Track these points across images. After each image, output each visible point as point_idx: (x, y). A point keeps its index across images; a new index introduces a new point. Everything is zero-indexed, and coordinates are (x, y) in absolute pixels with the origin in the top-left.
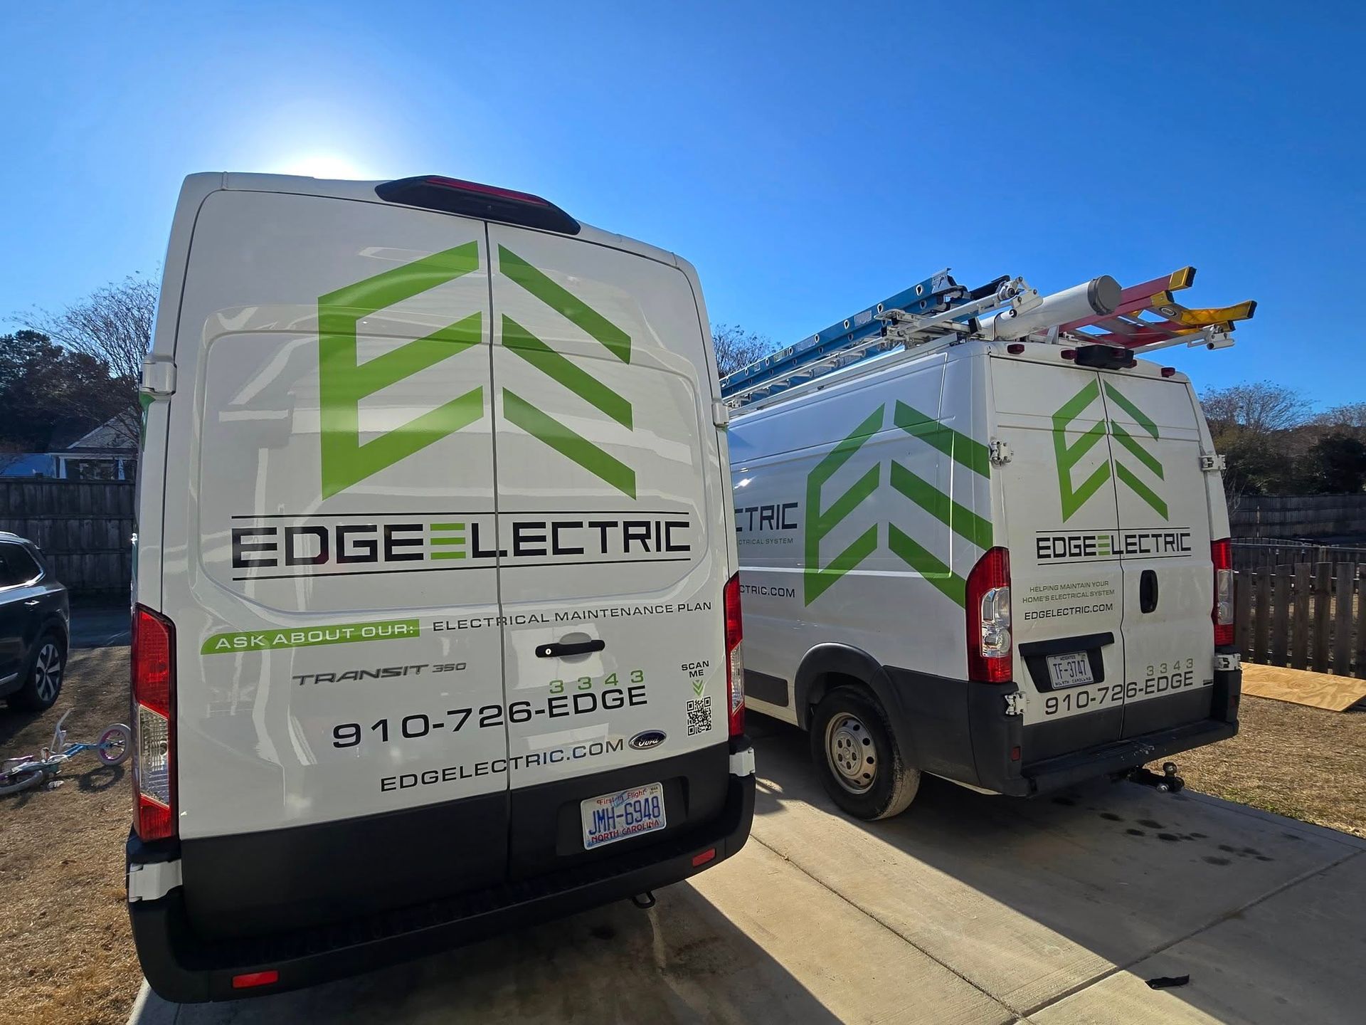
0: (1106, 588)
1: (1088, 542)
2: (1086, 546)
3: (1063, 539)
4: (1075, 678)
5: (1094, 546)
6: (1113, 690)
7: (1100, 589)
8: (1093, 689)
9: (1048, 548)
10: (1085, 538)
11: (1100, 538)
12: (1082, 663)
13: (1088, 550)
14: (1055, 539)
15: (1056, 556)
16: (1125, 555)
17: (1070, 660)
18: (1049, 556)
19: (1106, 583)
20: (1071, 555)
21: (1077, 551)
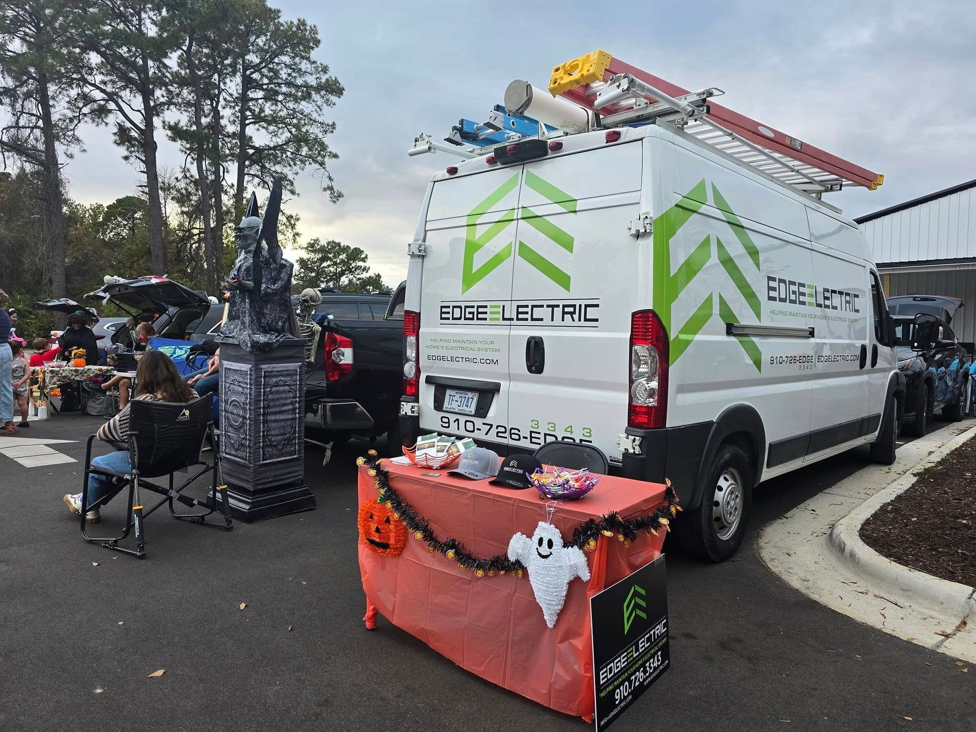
0: (491, 346)
1: (480, 310)
2: (478, 313)
3: (460, 307)
4: (461, 408)
5: (486, 313)
6: (497, 428)
7: (486, 346)
8: (478, 422)
9: (448, 313)
10: (478, 307)
11: (491, 307)
12: (470, 400)
13: (480, 316)
14: (454, 307)
15: (453, 319)
16: (515, 322)
17: (463, 396)
18: (448, 319)
19: (492, 343)
20: (466, 319)
21: (471, 316)
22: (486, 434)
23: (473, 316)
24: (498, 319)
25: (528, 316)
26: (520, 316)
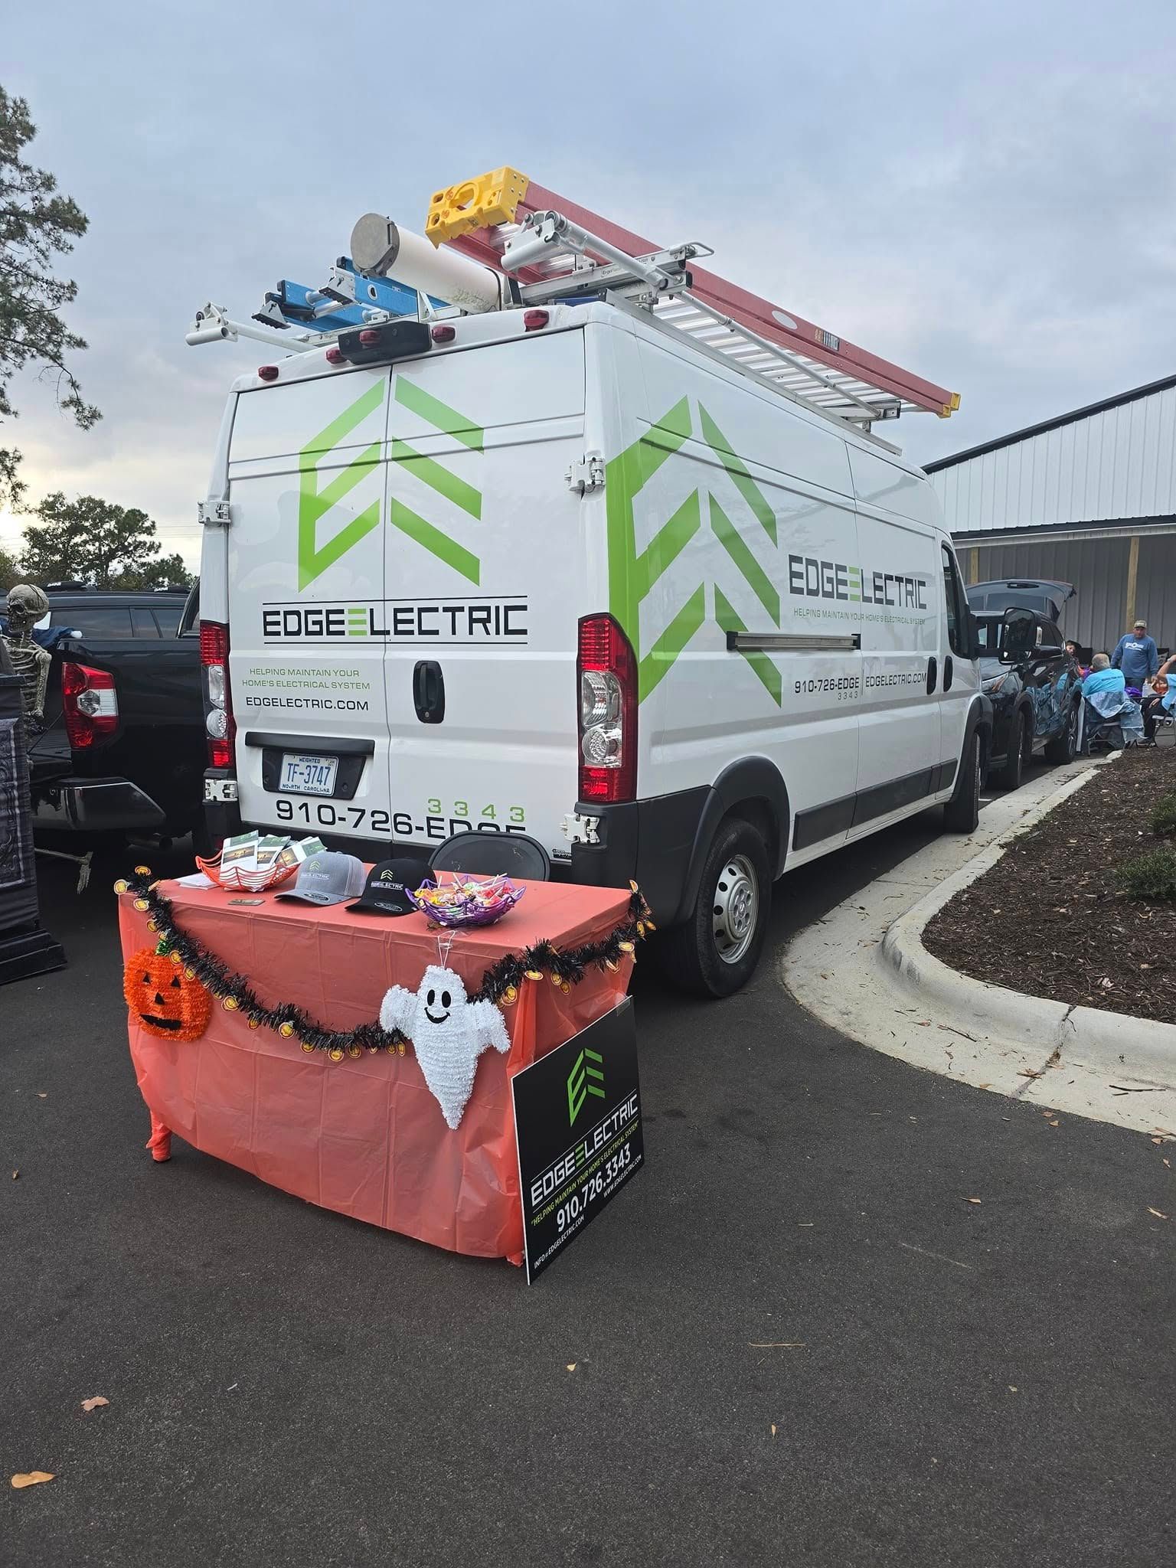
0: (355, 679)
1: (332, 617)
2: (329, 622)
3: (298, 613)
4: (310, 785)
5: (342, 622)
6: (373, 816)
7: (346, 679)
8: (341, 807)
9: (278, 623)
10: (329, 612)
11: (351, 611)
12: (325, 771)
13: (333, 628)
14: (286, 613)
15: (287, 633)
16: (392, 637)
17: (312, 764)
18: (278, 633)
19: (356, 673)
20: (308, 633)
21: (317, 628)
22: (356, 826)
23: (321, 628)
24: (363, 633)
25: (414, 627)
26: (401, 627)
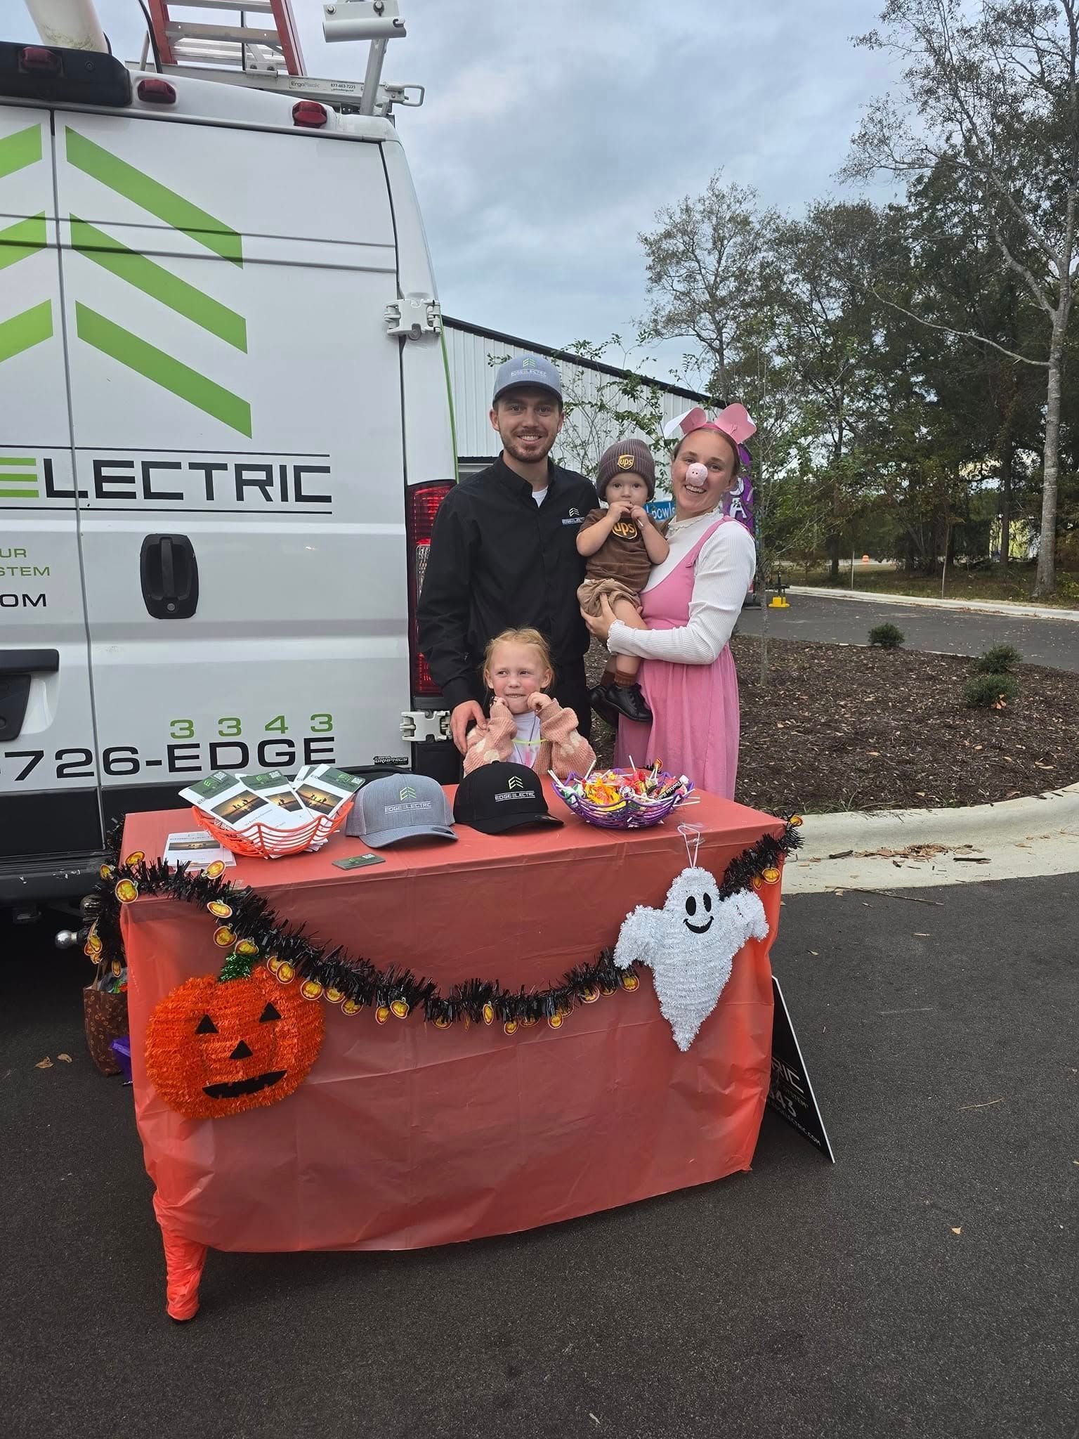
24: (34, 494)
25: (138, 487)
26: (107, 487)
